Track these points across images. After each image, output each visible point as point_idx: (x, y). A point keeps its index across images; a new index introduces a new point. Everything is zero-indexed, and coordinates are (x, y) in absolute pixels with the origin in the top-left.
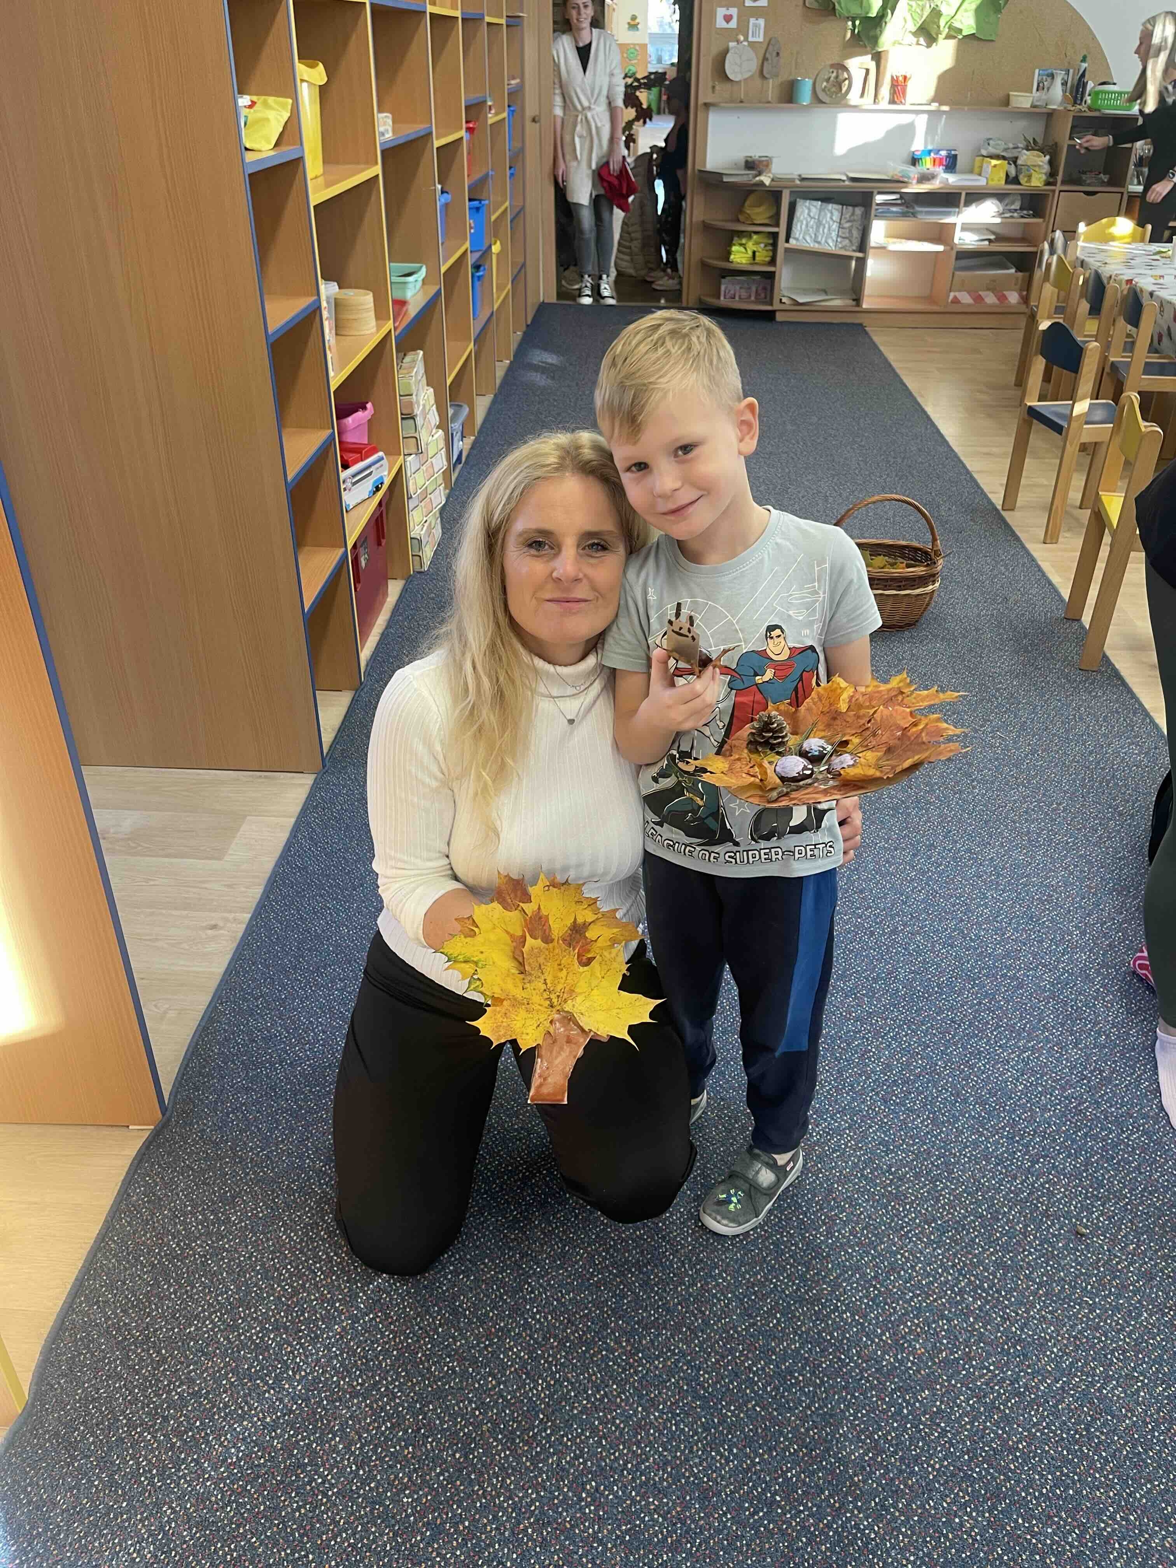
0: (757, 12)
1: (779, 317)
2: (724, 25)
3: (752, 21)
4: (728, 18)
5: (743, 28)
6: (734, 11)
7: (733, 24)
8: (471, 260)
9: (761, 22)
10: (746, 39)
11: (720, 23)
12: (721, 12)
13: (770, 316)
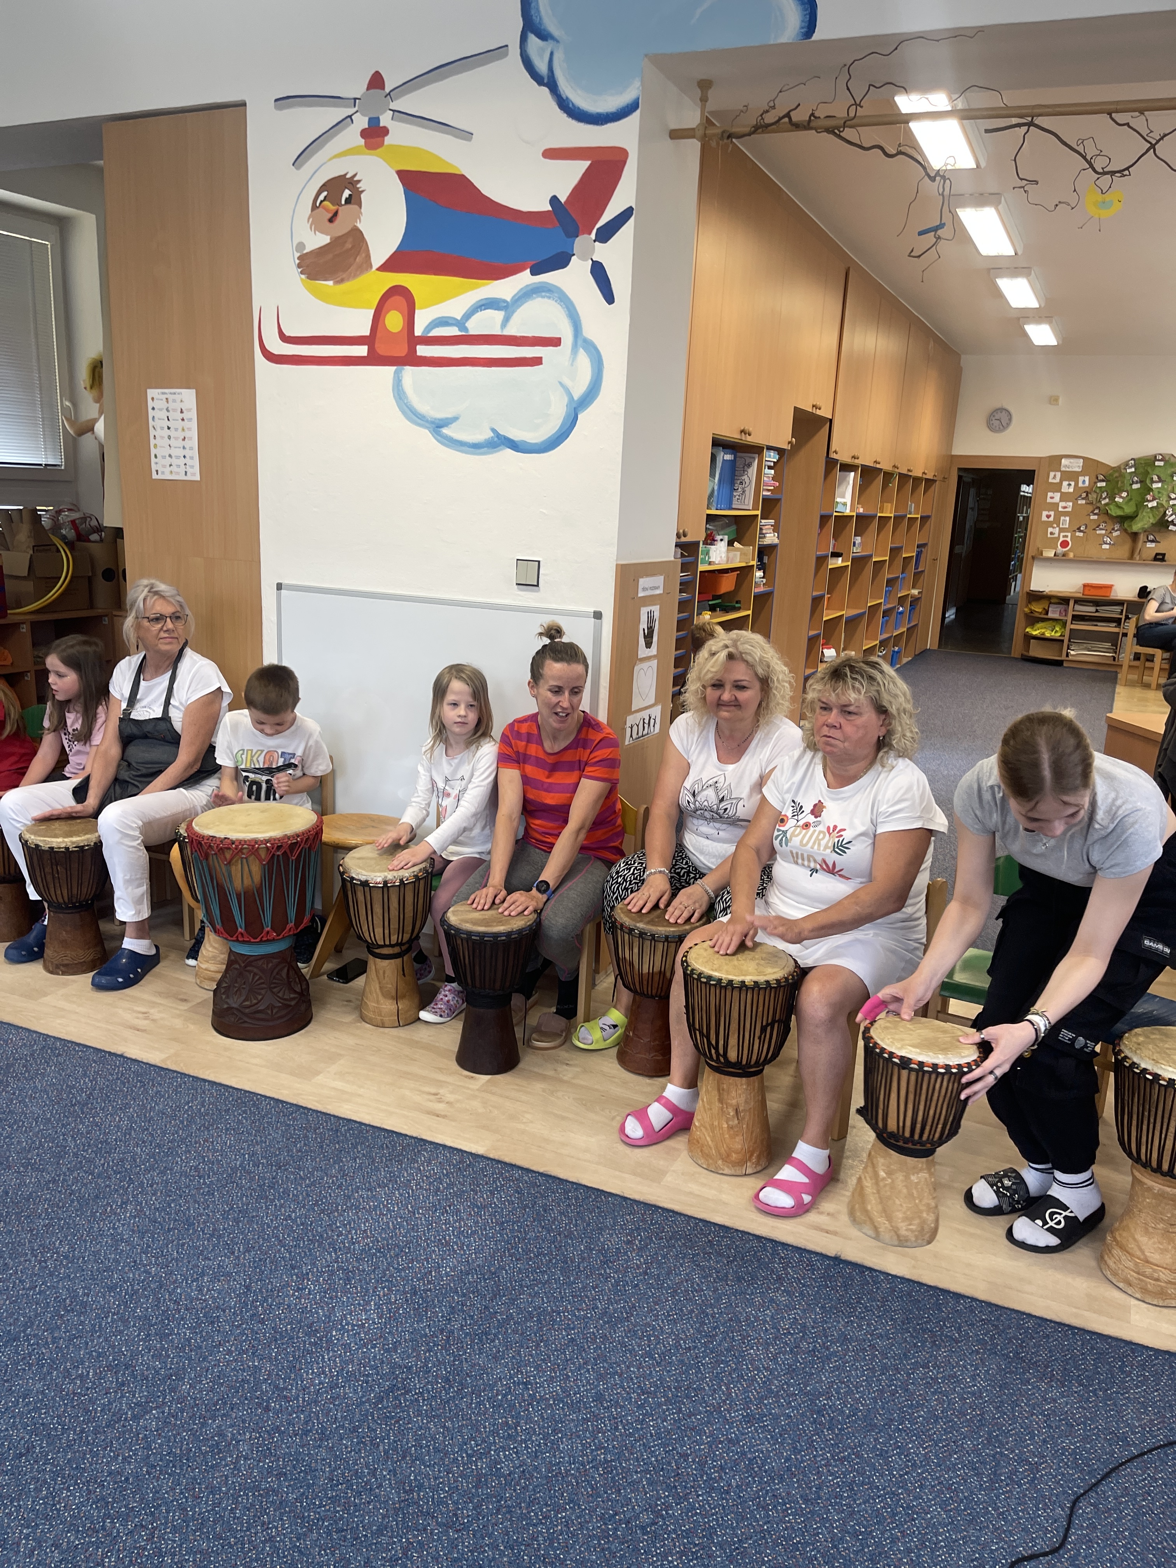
0: (1065, 514)
1: (1065, 664)
2: (1046, 519)
3: (1062, 518)
4: (1048, 516)
5: (1057, 521)
6: (1052, 513)
7: (1051, 519)
8: (883, 608)
9: (1068, 519)
10: (1058, 526)
11: (1044, 518)
12: (1045, 513)
13: (1059, 663)
